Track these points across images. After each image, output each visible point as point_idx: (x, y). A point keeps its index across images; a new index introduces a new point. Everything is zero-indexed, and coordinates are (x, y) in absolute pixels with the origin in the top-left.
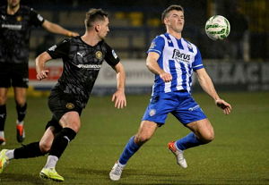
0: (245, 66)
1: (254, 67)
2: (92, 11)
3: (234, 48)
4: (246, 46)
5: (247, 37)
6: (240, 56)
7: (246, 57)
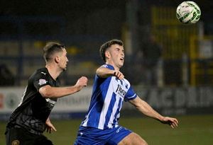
0: (160, 92)
1: (168, 92)
2: (49, 44)
3: (148, 74)
4: (160, 73)
5: (160, 63)
6: (153, 82)
7: (160, 83)
